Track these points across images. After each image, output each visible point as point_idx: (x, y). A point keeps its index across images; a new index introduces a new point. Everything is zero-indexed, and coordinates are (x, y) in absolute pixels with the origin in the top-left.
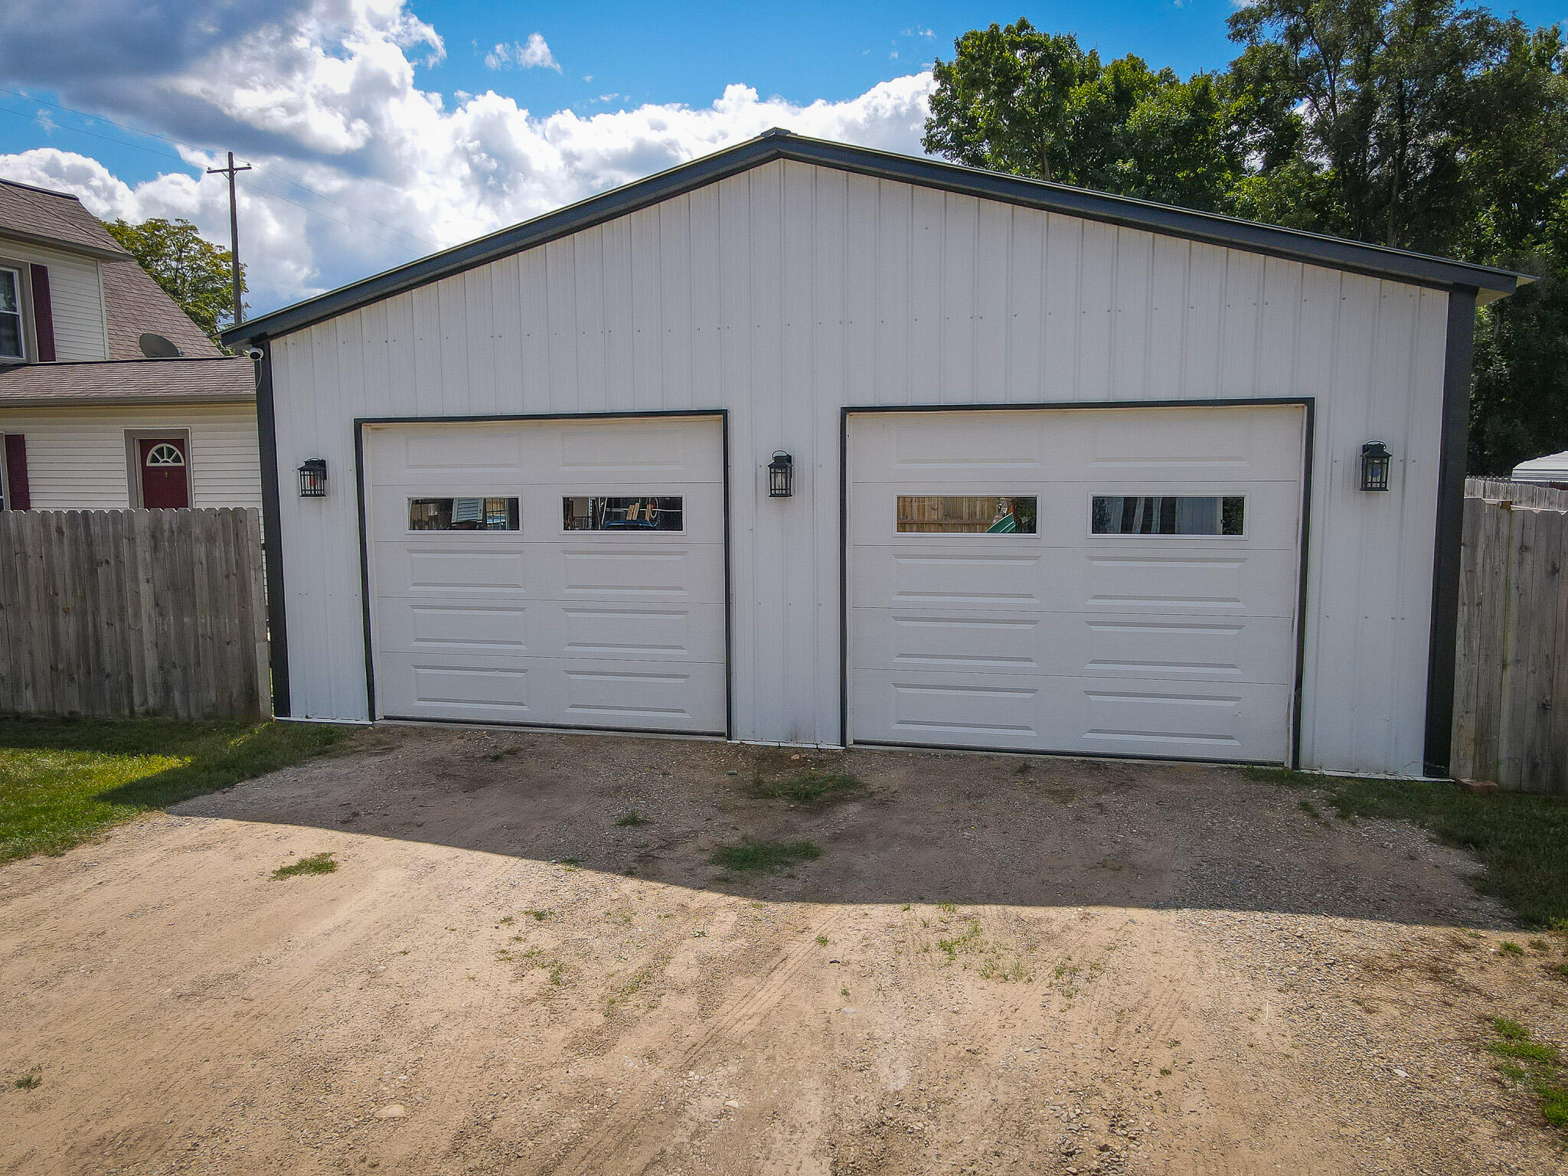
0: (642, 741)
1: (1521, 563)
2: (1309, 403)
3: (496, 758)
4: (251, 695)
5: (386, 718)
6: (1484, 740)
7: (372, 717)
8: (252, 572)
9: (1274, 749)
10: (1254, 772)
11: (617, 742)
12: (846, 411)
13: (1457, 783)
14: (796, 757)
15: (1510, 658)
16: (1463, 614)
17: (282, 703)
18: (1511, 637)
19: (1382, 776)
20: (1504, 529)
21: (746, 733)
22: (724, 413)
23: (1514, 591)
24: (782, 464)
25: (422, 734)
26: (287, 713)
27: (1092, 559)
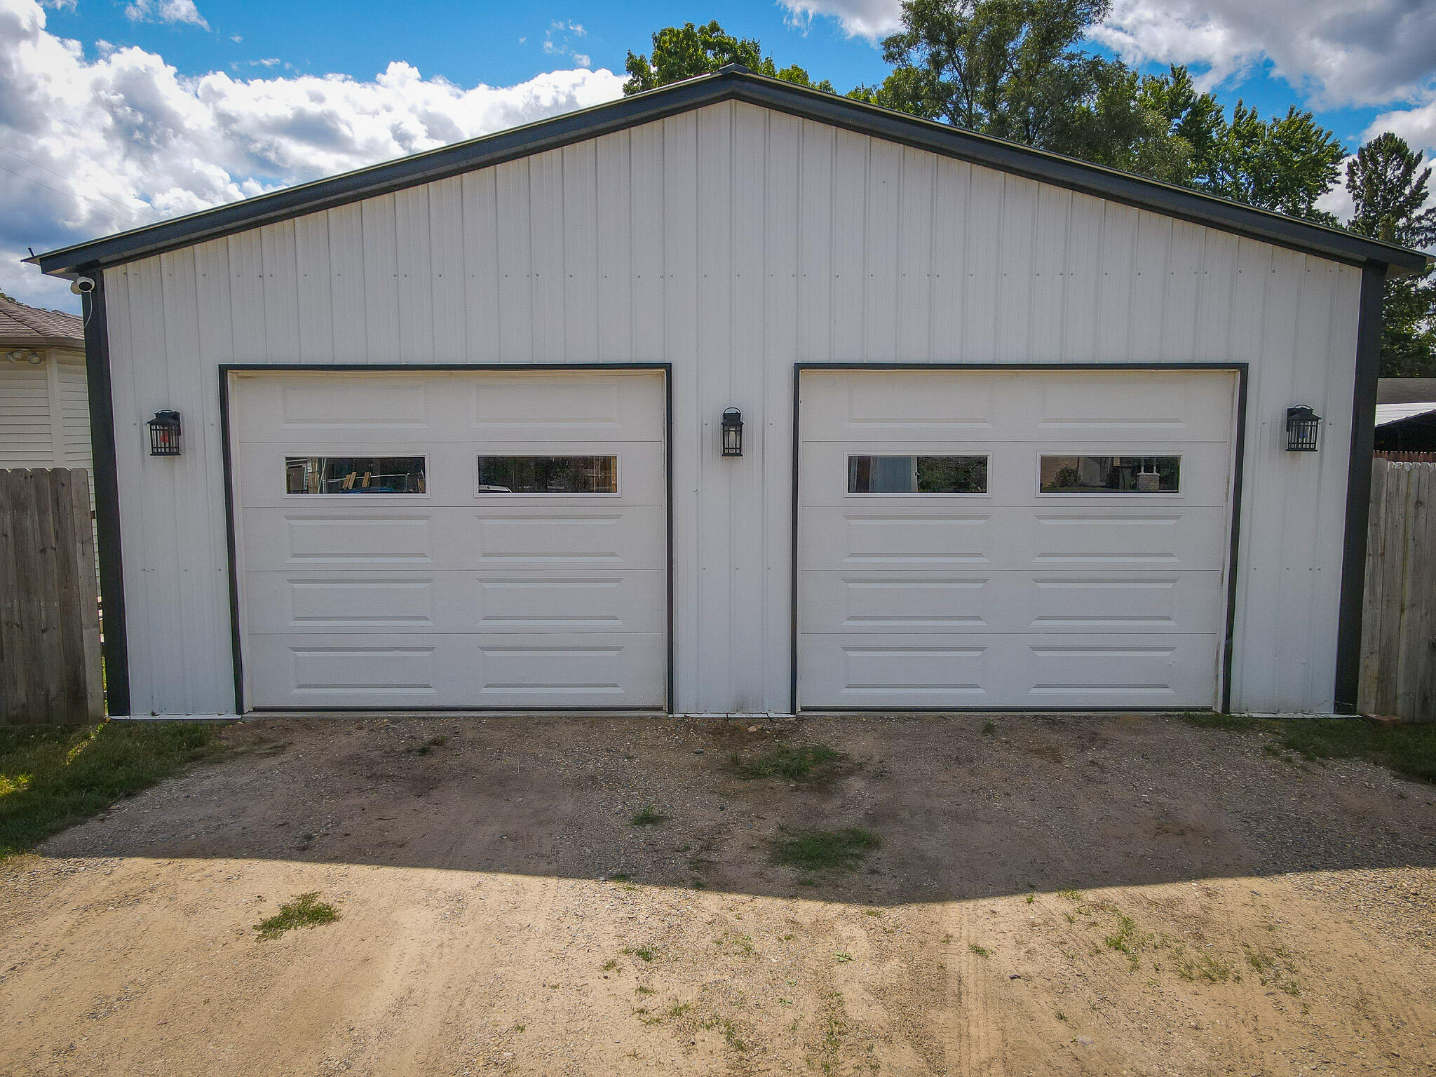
0: (575, 719)
1: (1416, 517)
2: (1243, 368)
3: (424, 751)
4: (76, 692)
5: (256, 710)
6: (1385, 678)
7: (240, 709)
8: (78, 545)
9: (1203, 695)
10: (1192, 718)
11: (548, 723)
12: (799, 367)
13: (1365, 718)
14: (752, 729)
15: (1407, 602)
16: (1369, 562)
17: (119, 698)
18: (1408, 583)
19: (1300, 716)
20: (1403, 487)
21: (691, 703)
22: (668, 367)
23: (1410, 543)
24: (732, 421)
25: (307, 726)
26: (125, 709)
27: (1039, 517)
